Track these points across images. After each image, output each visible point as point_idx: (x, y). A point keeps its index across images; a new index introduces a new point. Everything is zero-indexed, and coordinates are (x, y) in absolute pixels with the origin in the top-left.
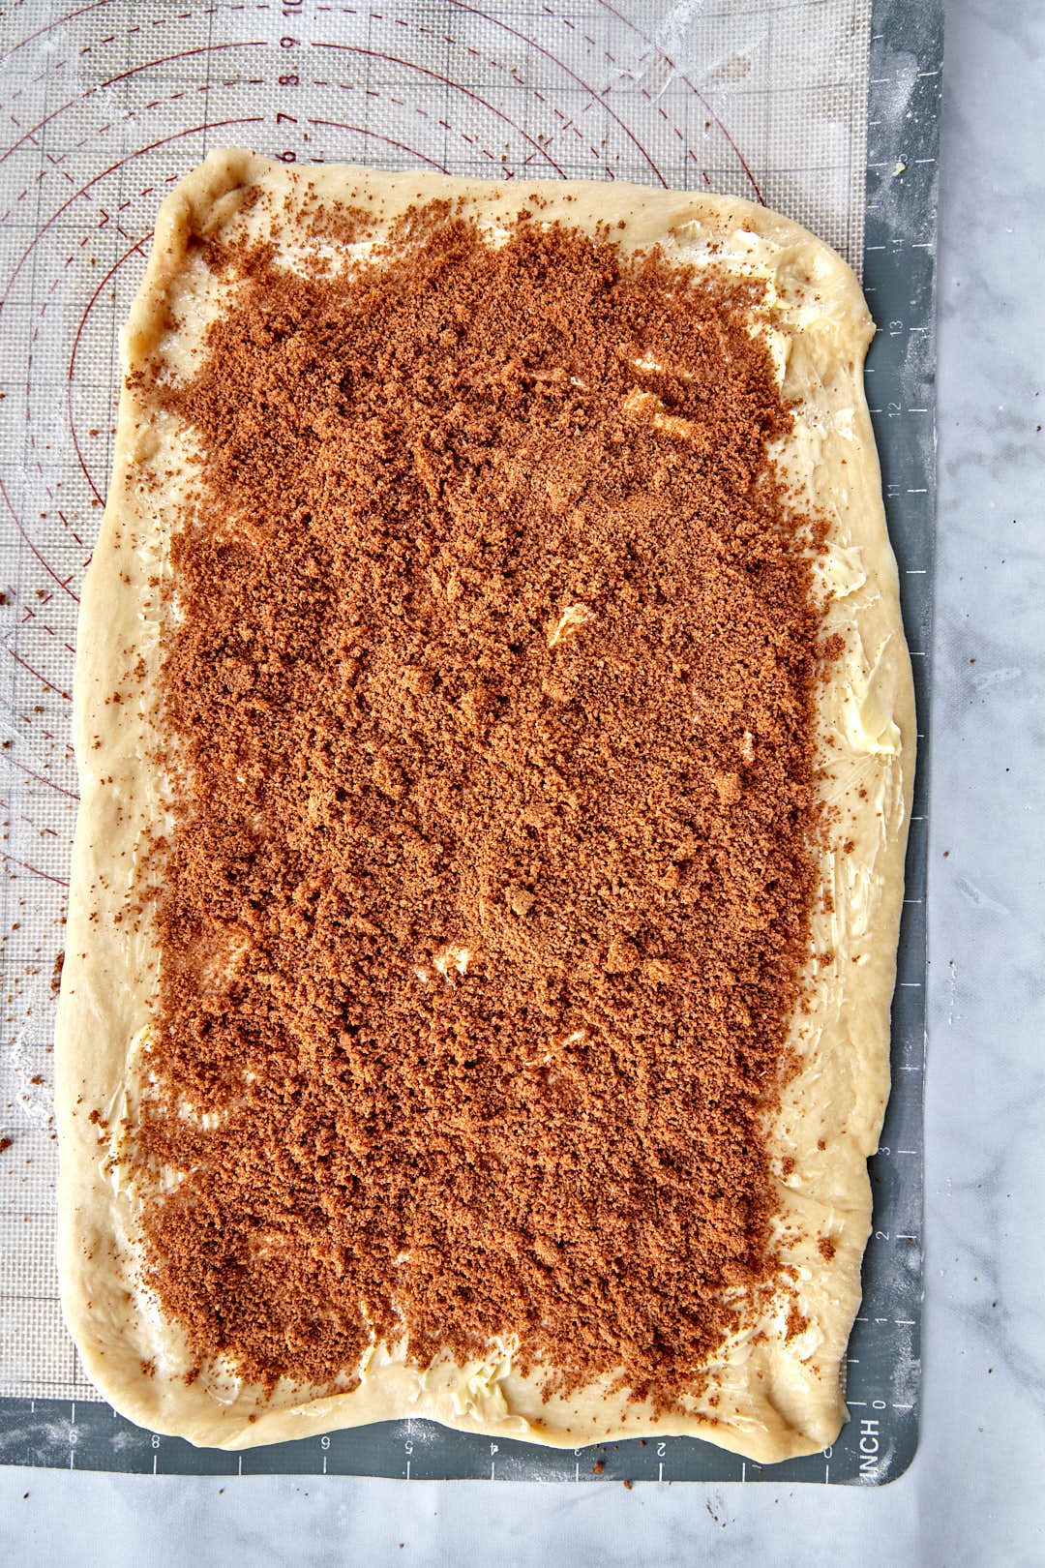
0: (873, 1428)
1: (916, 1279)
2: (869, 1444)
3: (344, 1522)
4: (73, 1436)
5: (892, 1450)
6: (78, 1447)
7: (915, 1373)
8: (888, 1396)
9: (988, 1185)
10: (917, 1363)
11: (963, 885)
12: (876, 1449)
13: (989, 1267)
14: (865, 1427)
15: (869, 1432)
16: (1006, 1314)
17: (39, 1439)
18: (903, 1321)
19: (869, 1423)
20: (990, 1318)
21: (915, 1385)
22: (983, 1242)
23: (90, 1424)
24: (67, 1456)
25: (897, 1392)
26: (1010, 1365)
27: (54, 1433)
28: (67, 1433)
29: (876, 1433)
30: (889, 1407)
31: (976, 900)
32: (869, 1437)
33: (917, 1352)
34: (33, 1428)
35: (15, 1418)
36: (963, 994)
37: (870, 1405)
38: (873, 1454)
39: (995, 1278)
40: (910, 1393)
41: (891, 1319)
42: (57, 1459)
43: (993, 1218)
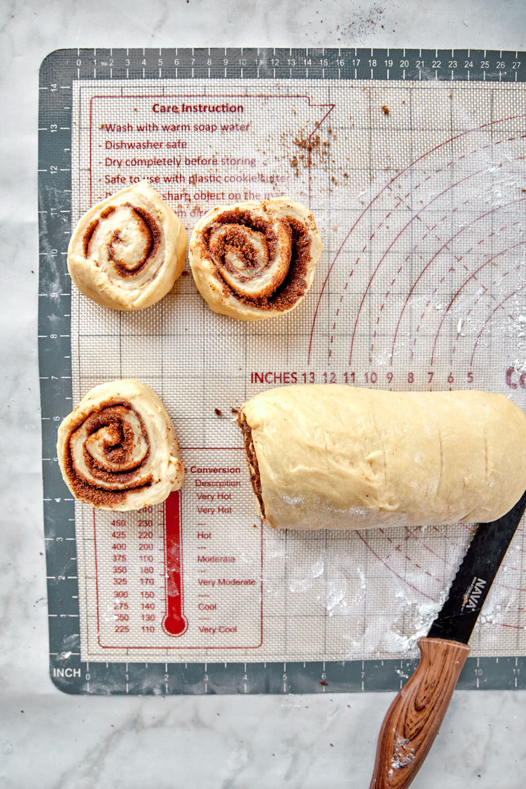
0: (77, 675)
1: (150, 692)
2: (69, 673)
3: (26, 427)
4: (54, 295)
5: (68, 683)
6: (49, 298)
7: (104, 692)
8: (92, 681)
9: (197, 722)
10: (109, 694)
11: (337, 709)
12: (67, 676)
13: (159, 723)
14: (77, 671)
15: (75, 673)
16: (137, 731)
17: (52, 279)
18: (128, 687)
19: (79, 672)
20: (135, 724)
21: (99, 693)
22: (171, 721)
23: (61, 303)
24: (46, 293)
25: (95, 685)
26: (114, 733)
27: (55, 285)
28: (55, 292)
29: (74, 676)
30: (88, 681)
31: (331, 715)
32: (72, 673)
33: (115, 693)
34: (57, 274)
35: (62, 266)
36: (286, 711)
37: (88, 673)
38: (65, 675)
39: (155, 726)
40: (94, 691)
41: (129, 682)
42: (43, 288)
43: (182, 725)
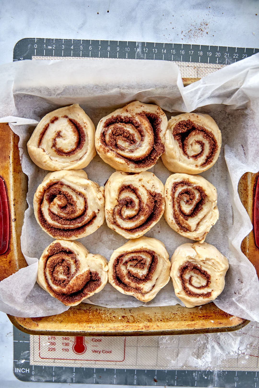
0: (27, 371)
1: (65, 382)
2: (23, 370)
5: (23, 376)
7: (41, 381)
8: (35, 375)
10: (44, 382)
14: (28, 369)
15: (26, 370)
18: (54, 379)
19: (29, 370)
21: (39, 381)
25: (37, 377)
29: (26, 372)
30: (33, 375)
32: (25, 370)
33: (47, 382)
37: (33, 371)
38: (21, 371)
40: (36, 380)
41: (54, 376)
